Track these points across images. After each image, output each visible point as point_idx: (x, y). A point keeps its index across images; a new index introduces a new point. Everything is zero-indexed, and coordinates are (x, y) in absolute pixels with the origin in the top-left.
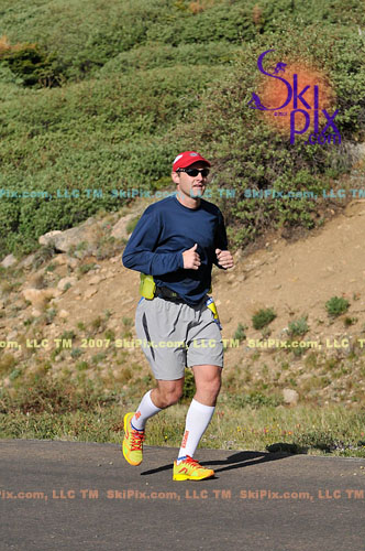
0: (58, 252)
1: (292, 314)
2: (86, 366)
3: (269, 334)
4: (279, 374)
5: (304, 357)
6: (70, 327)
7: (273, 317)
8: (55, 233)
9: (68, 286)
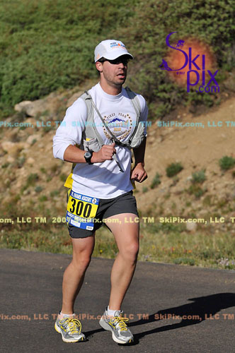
0: (28, 116)
1: (195, 167)
2: (45, 199)
3: (178, 181)
4: (183, 210)
5: (202, 198)
6: (35, 171)
7: (181, 169)
8: (27, 103)
9: (35, 141)
